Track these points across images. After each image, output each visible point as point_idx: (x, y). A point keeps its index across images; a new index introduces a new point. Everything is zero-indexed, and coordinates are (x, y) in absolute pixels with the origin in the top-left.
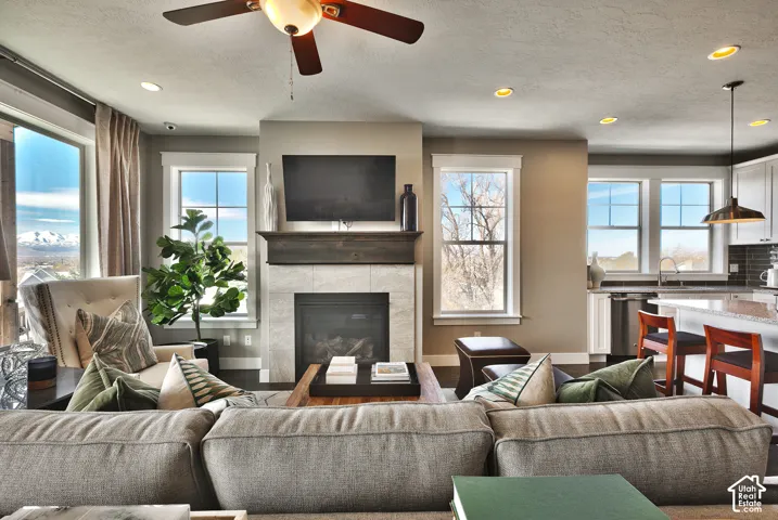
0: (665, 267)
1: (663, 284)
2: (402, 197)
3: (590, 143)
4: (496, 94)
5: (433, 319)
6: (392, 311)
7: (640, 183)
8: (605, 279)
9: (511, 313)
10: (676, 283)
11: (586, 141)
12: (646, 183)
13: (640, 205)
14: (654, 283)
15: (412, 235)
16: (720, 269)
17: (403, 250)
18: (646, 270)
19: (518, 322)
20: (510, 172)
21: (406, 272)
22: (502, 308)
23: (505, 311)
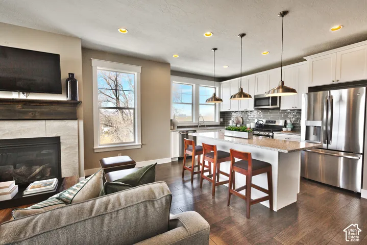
0: (201, 120)
1: (200, 127)
2: (67, 80)
3: (171, 65)
4: (119, 30)
5: (94, 149)
6: (62, 147)
7: (192, 85)
8: (179, 125)
9: (137, 143)
10: (204, 126)
11: (169, 64)
12: (194, 85)
13: (192, 94)
14: (197, 126)
15: (74, 103)
16: (217, 120)
17: (69, 111)
18: (194, 121)
19: (140, 147)
20: (136, 74)
21: (72, 124)
22: (133, 140)
23: (135, 142)
